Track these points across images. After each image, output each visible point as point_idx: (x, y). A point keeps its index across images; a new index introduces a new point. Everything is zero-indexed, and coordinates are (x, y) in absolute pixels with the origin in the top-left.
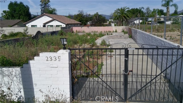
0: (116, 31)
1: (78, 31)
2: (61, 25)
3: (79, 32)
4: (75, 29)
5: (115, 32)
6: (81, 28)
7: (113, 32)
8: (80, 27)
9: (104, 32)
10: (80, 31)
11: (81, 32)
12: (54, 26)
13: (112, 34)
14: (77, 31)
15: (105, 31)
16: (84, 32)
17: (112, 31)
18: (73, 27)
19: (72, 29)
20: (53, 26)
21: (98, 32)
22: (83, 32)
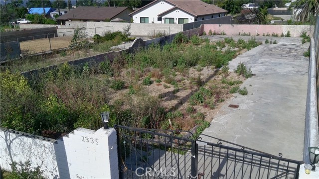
0: (288, 35)
1: (213, 32)
2: (186, 19)
3: (214, 34)
4: (208, 28)
5: (286, 36)
6: (220, 26)
7: (282, 36)
8: (218, 25)
9: (264, 35)
10: (216, 32)
11: (218, 34)
12: (175, 19)
13: (275, 43)
14: (210, 32)
15: (266, 34)
16: (224, 34)
17: (280, 35)
18: (205, 25)
19: (203, 27)
20: (173, 18)
21: (251, 35)
22: (221, 34)
